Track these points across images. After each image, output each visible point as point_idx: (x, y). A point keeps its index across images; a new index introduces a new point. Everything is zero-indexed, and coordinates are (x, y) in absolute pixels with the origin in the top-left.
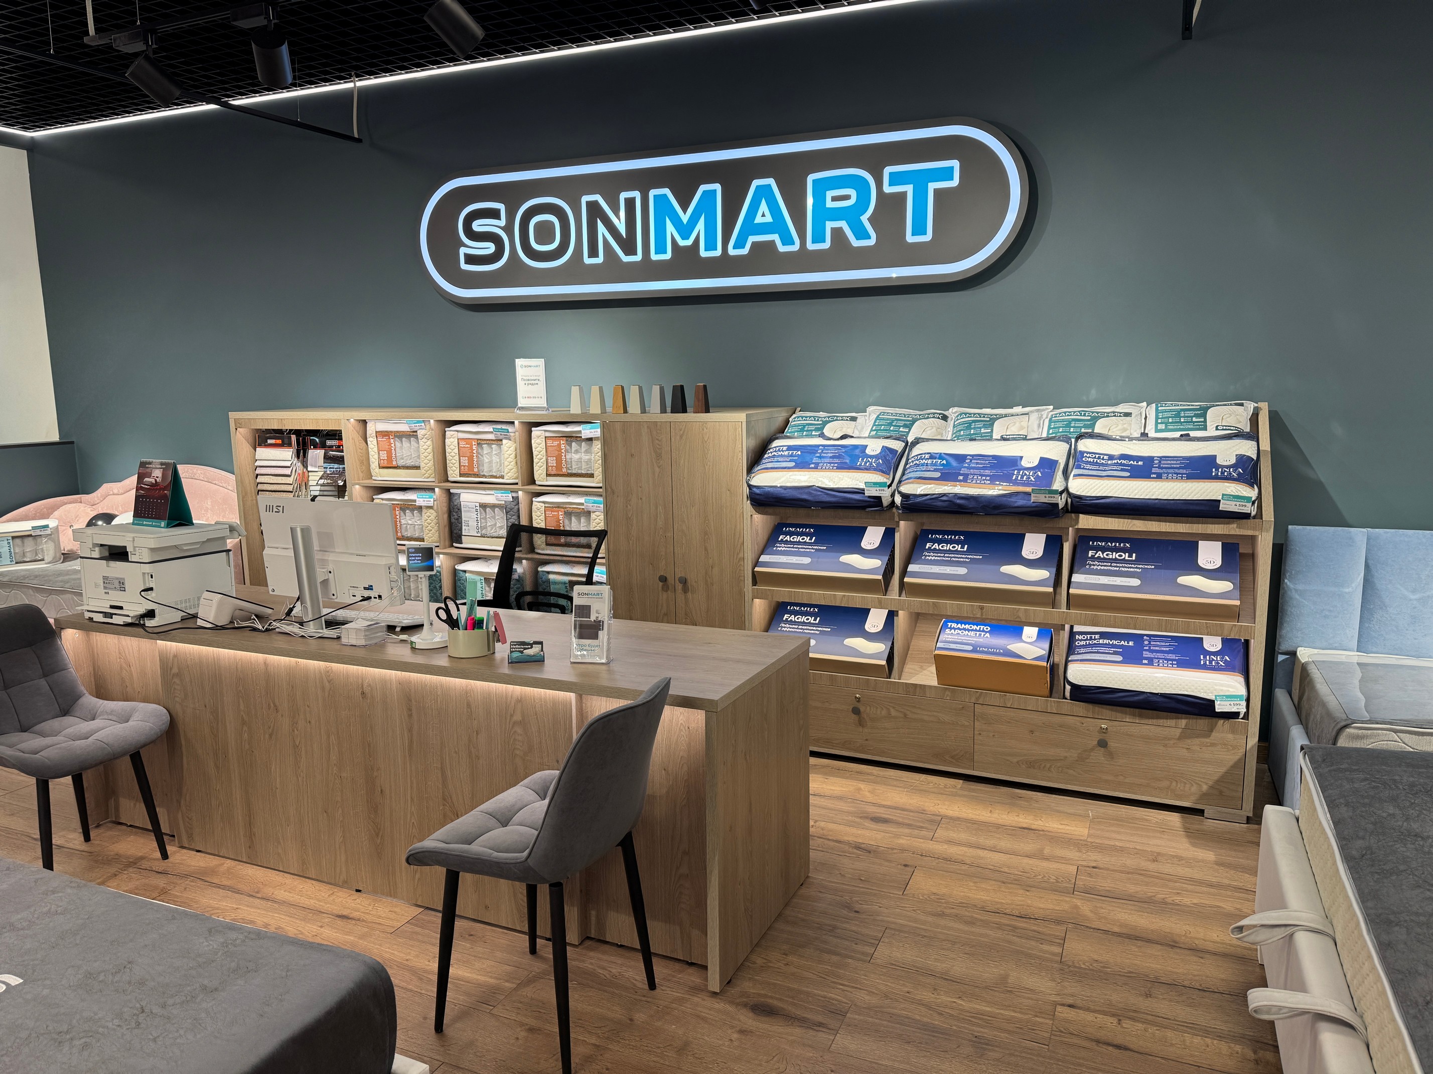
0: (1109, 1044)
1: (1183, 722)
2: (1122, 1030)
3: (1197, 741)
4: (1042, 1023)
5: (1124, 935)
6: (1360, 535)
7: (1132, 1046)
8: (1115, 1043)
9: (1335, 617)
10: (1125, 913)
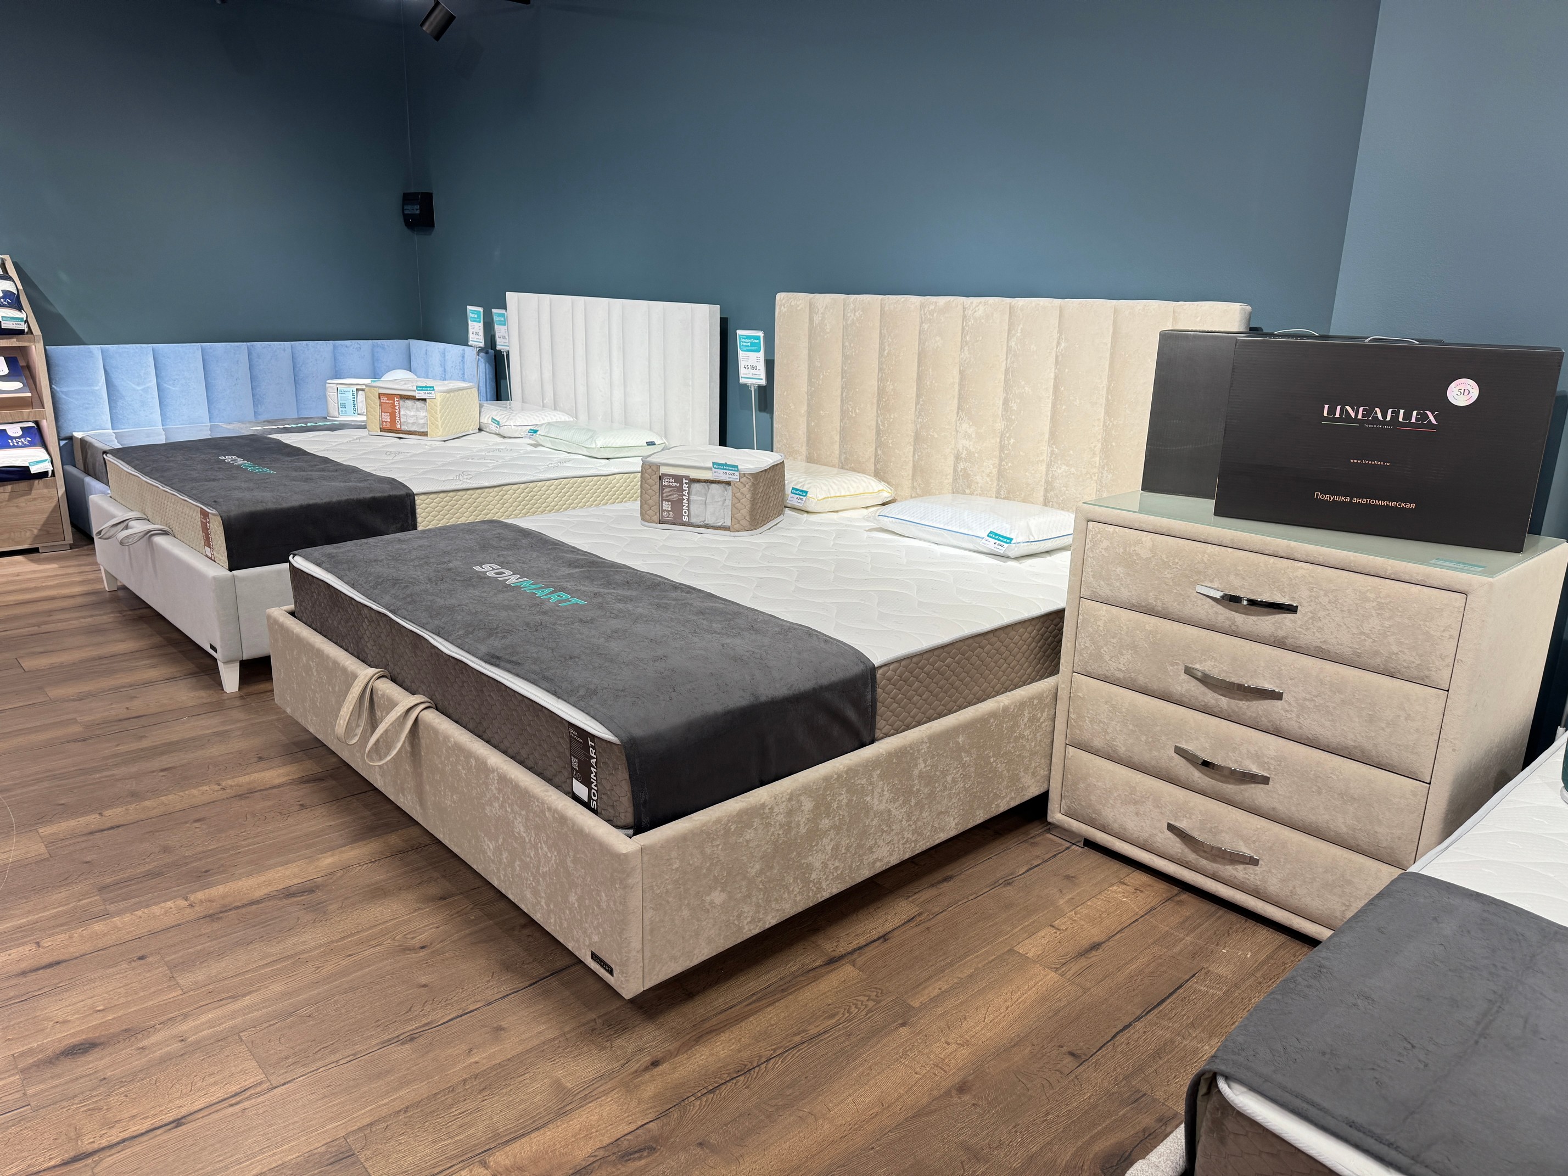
1: (9, 488)
3: (22, 499)
6: (96, 349)
9: (93, 408)
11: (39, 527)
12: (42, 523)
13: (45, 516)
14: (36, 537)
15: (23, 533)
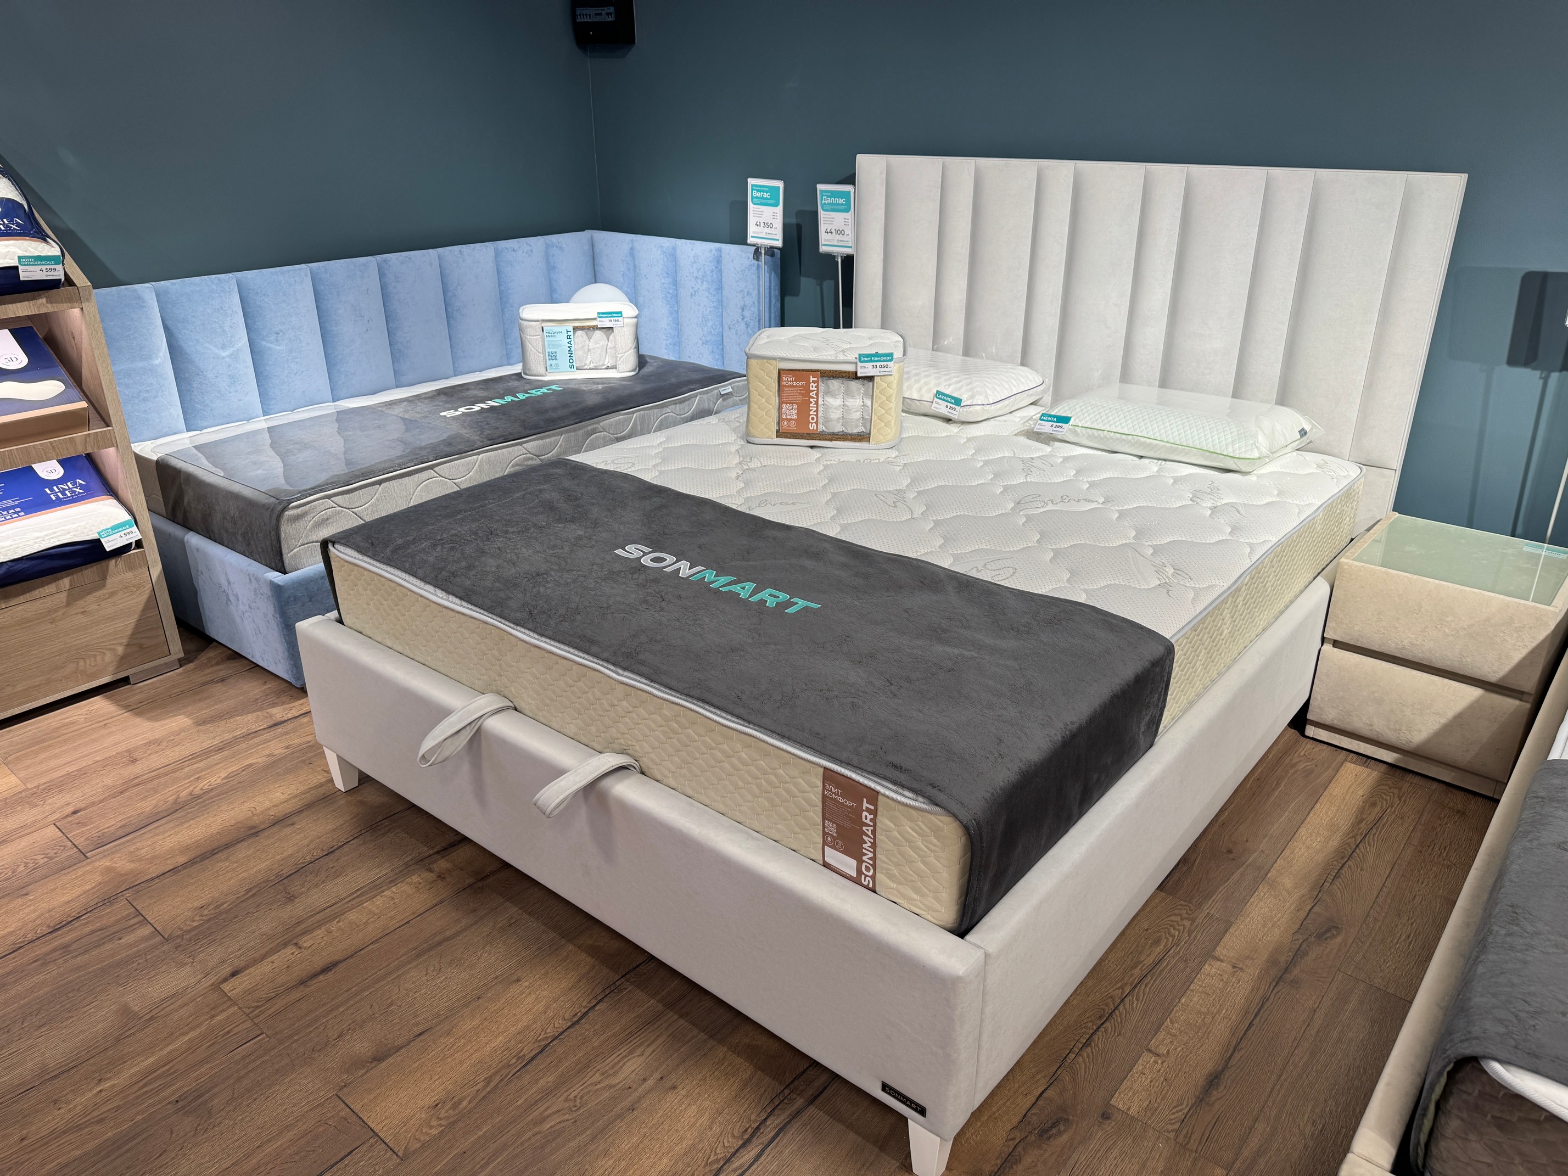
0: (315, 975)
1: (65, 582)
2: (310, 950)
3: (91, 598)
4: (228, 1017)
5: (198, 859)
6: (147, 291)
7: (337, 958)
8: (319, 968)
9: (155, 397)
10: (169, 836)
11: (125, 641)
12: (129, 633)
13: (133, 620)
14: (123, 660)
15: (99, 658)
